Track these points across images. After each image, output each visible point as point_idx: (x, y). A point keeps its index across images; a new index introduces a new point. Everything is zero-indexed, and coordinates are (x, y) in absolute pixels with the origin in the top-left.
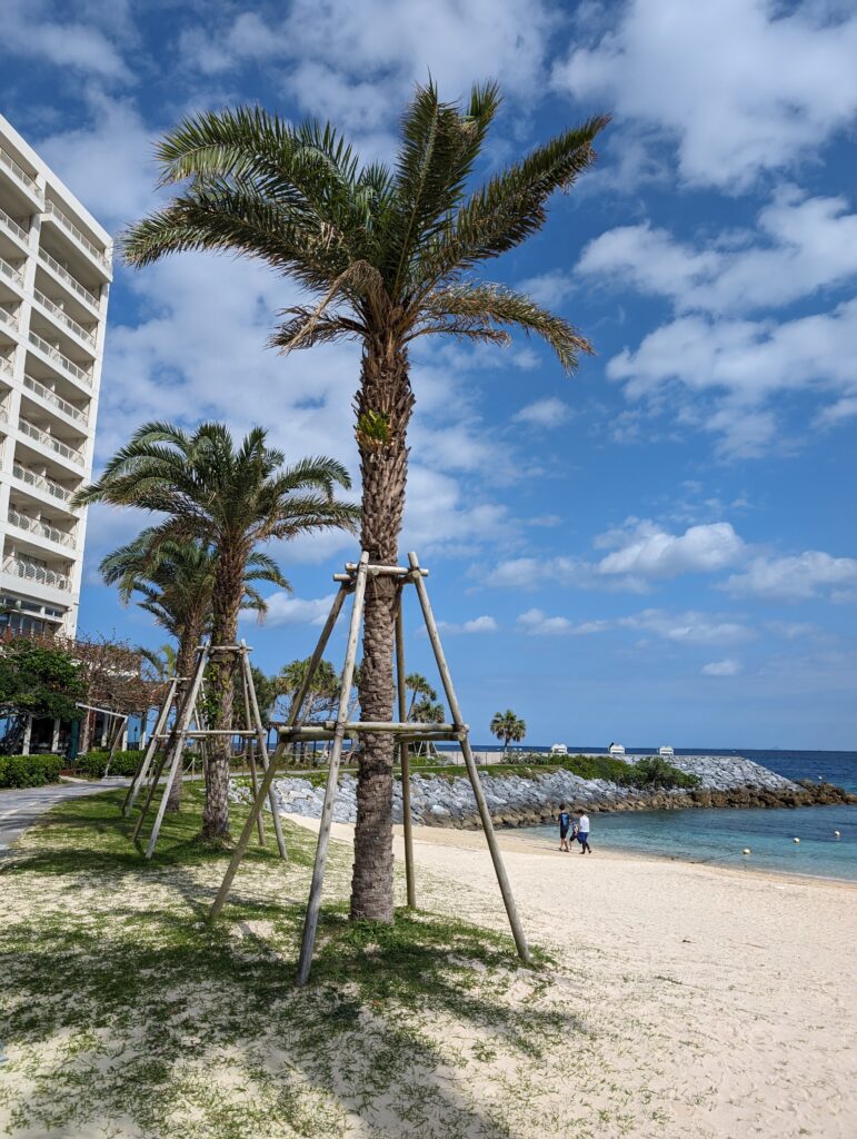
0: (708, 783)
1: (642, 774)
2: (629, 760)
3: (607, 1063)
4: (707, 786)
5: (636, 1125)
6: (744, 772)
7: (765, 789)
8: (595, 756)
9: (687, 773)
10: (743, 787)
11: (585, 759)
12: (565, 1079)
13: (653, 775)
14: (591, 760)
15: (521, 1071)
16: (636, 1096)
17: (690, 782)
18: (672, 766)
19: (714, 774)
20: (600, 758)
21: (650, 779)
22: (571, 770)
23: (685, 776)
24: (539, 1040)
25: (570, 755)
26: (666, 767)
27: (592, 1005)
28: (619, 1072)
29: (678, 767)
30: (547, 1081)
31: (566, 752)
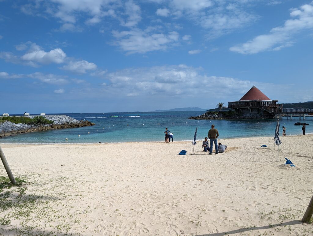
0: (56, 123)
1: (36, 121)
2: (31, 117)
3: (54, 209)
4: (55, 123)
5: (71, 227)
6: (66, 119)
7: (72, 123)
8: (19, 116)
9: (50, 120)
10: (66, 123)
11: (16, 117)
12: (40, 220)
13: (39, 121)
14: (18, 118)
15: (22, 223)
16: (67, 217)
17: (51, 122)
18: (45, 118)
19: (57, 120)
20: (21, 117)
21: (38, 122)
22: (11, 121)
23: (49, 121)
24: (27, 210)
25: (10, 116)
26: (43, 119)
27: (43, 192)
28: (59, 211)
29: (47, 118)
30: (34, 223)
31: (8, 116)
